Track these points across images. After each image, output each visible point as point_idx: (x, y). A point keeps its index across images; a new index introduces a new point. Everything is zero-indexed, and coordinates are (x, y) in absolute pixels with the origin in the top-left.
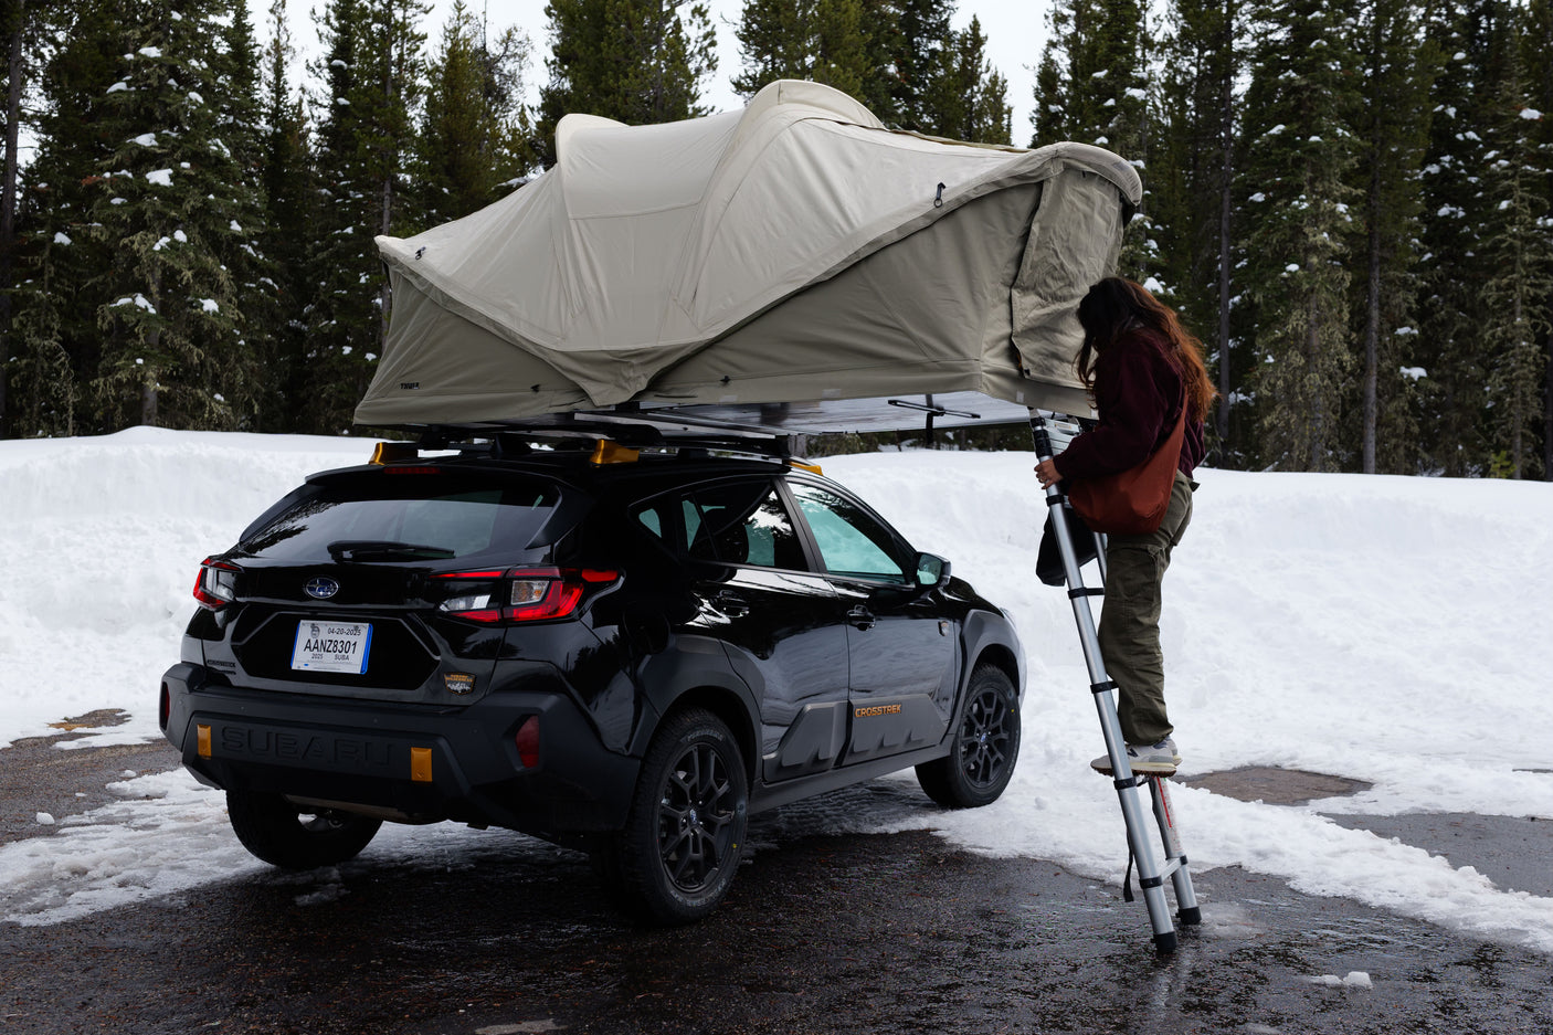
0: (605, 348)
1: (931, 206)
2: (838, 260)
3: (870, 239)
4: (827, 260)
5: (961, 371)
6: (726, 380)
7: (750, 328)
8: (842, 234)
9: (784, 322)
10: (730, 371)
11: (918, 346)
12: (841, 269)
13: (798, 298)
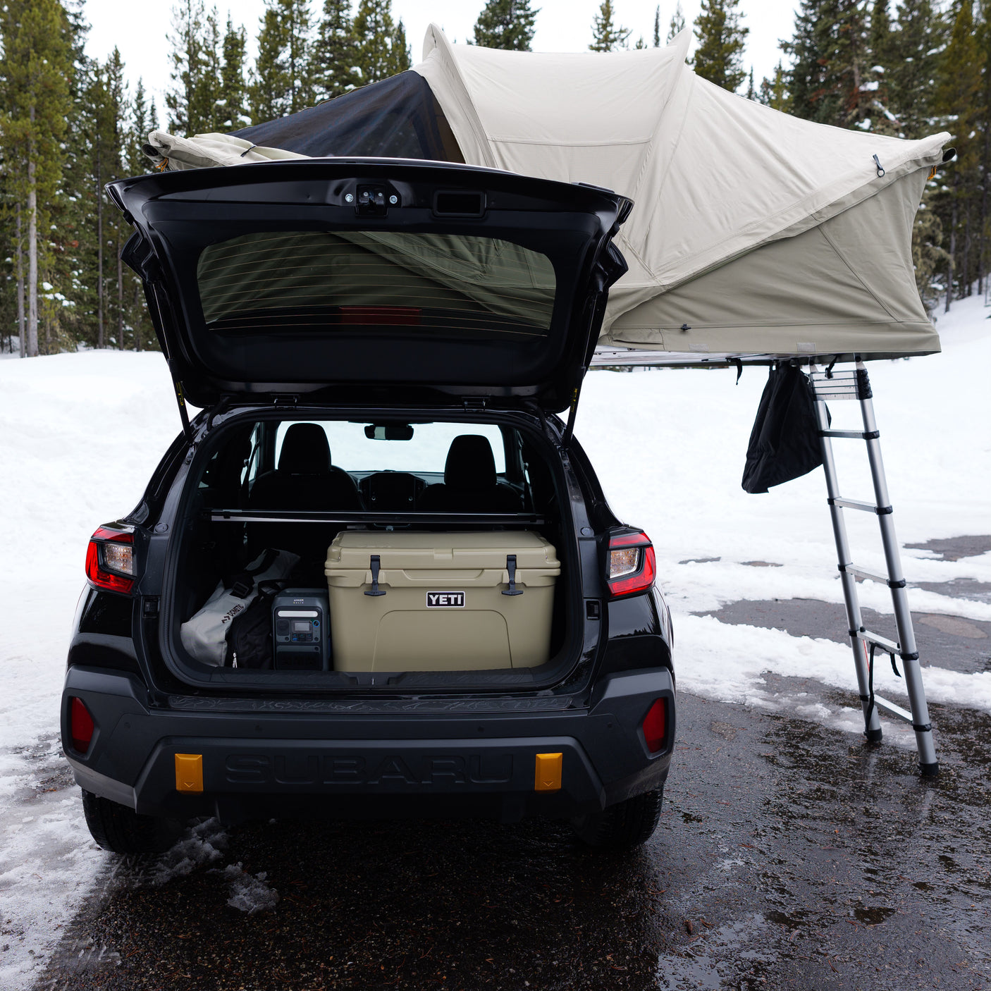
0: (537, 286)
1: (873, 176)
2: (799, 218)
3: (832, 200)
4: (787, 217)
5: (925, 332)
6: (684, 329)
7: (710, 278)
8: (801, 194)
9: (744, 274)
10: (690, 320)
11: (882, 307)
12: (804, 228)
13: (759, 252)
